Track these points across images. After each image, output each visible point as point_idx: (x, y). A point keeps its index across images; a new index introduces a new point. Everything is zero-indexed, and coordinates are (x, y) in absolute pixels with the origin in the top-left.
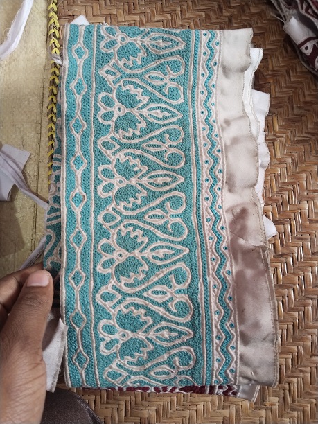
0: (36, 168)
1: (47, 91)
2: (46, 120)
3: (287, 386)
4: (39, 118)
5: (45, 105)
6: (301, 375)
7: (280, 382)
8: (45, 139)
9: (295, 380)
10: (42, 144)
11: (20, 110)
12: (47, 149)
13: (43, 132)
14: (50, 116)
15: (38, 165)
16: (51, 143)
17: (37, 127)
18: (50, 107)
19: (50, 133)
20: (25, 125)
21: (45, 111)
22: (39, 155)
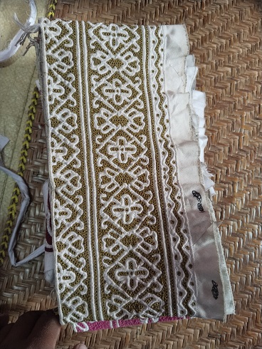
0: (11, 153)
1: (31, 94)
2: (26, 117)
3: (165, 346)
4: (20, 114)
5: (28, 105)
6: (177, 340)
7: (161, 343)
8: (22, 131)
9: (172, 343)
10: (20, 134)
11: (7, 104)
12: (23, 140)
13: (22, 125)
14: (30, 114)
15: (13, 150)
16: (26, 135)
17: (18, 120)
18: (31, 107)
19: (27, 128)
20: (9, 118)
21: (27, 109)
22: (15, 142)
